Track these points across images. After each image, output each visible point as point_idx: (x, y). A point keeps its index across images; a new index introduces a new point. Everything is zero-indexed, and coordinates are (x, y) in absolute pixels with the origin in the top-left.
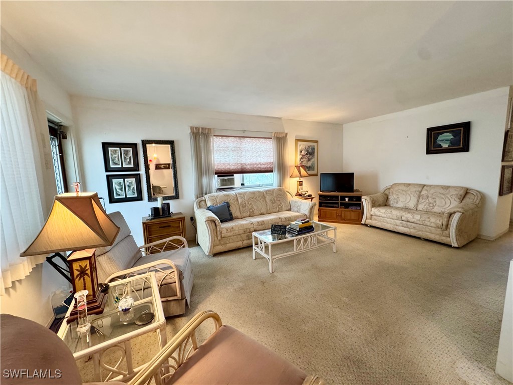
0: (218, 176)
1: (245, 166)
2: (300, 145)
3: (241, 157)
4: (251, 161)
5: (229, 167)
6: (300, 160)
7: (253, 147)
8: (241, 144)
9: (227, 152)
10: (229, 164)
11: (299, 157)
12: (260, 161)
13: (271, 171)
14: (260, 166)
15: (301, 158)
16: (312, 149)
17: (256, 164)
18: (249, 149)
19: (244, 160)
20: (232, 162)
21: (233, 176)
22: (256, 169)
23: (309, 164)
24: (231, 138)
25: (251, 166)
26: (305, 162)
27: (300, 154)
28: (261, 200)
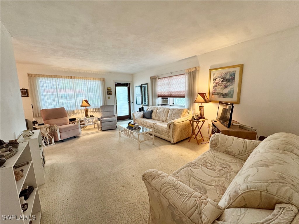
0: (162, 98)
1: (172, 93)
2: (214, 74)
3: (170, 88)
4: (175, 90)
5: (164, 94)
6: (214, 88)
7: (177, 81)
8: (170, 81)
9: (164, 86)
10: (164, 92)
11: (212, 85)
12: (180, 90)
13: (184, 97)
14: (180, 93)
15: (215, 86)
16: (231, 75)
17: (178, 92)
18: (174, 83)
19: (172, 90)
20: (166, 91)
21: (167, 98)
22: (177, 95)
23: (226, 91)
24: (166, 78)
25: (175, 93)
26: (220, 89)
27: (214, 82)
28: (165, 114)
